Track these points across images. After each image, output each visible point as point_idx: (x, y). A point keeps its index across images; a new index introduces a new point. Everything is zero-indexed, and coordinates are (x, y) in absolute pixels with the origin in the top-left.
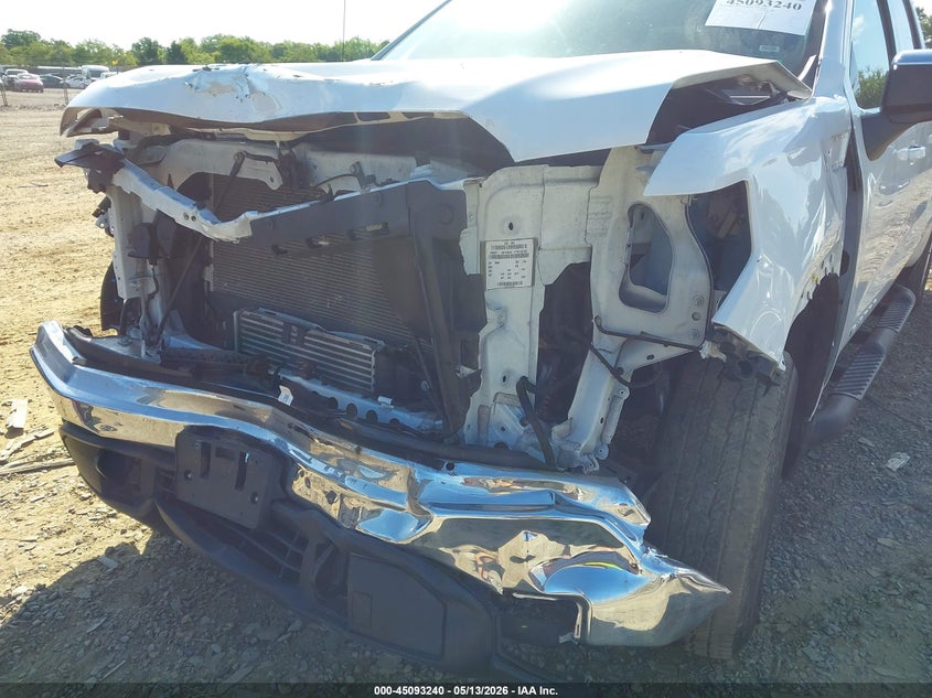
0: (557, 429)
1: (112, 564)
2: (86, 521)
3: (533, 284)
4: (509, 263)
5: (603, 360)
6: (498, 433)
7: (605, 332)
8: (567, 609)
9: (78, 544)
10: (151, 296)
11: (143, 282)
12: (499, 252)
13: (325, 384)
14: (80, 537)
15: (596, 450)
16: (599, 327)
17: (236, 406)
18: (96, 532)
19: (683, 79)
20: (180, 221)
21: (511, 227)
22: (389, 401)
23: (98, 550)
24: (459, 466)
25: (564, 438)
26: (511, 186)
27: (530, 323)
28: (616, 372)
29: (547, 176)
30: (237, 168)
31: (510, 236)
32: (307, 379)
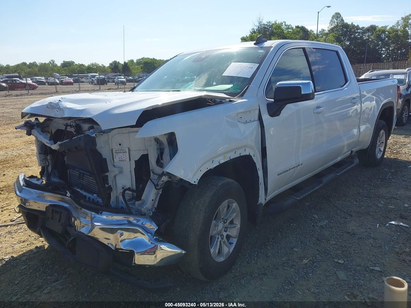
0: (137, 203)
1: (35, 251)
2: (33, 238)
3: (130, 160)
4: (121, 155)
5: (153, 183)
6: (121, 204)
7: (154, 174)
8: (131, 254)
9: (28, 245)
10: (48, 166)
11: (45, 161)
12: (117, 152)
13: (85, 191)
14: (29, 243)
15: (152, 209)
16: (153, 172)
17: (62, 198)
18: (34, 242)
19: (147, 108)
20: (46, 144)
21: (120, 144)
22: (96, 195)
23: (33, 247)
24: (104, 212)
25: (139, 205)
26: (119, 134)
27: (131, 172)
28: (156, 186)
29: (130, 131)
30: (66, 128)
31: (120, 147)
32: (81, 190)
